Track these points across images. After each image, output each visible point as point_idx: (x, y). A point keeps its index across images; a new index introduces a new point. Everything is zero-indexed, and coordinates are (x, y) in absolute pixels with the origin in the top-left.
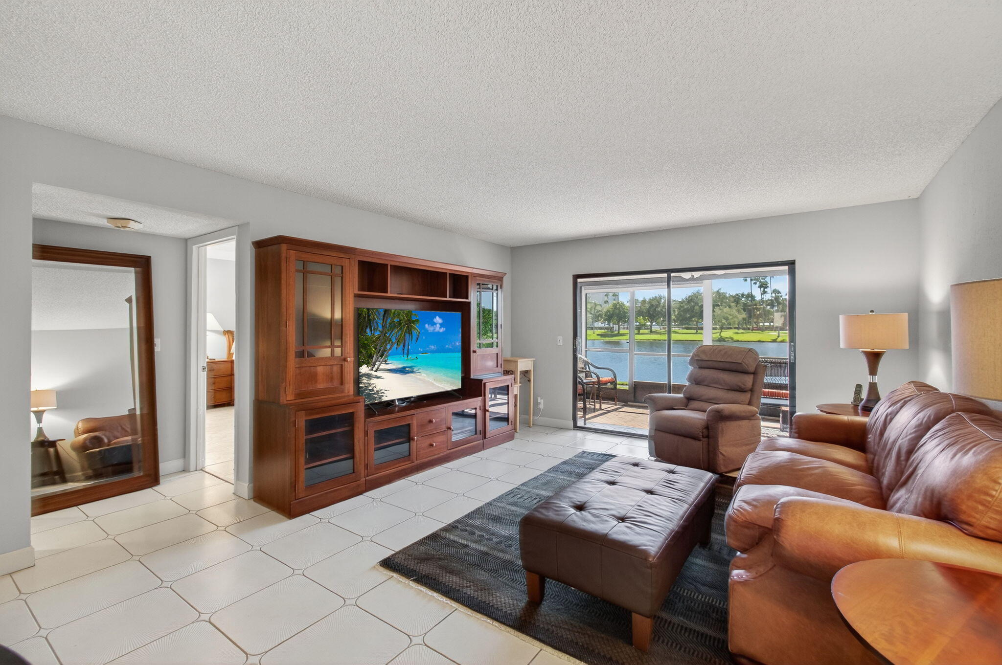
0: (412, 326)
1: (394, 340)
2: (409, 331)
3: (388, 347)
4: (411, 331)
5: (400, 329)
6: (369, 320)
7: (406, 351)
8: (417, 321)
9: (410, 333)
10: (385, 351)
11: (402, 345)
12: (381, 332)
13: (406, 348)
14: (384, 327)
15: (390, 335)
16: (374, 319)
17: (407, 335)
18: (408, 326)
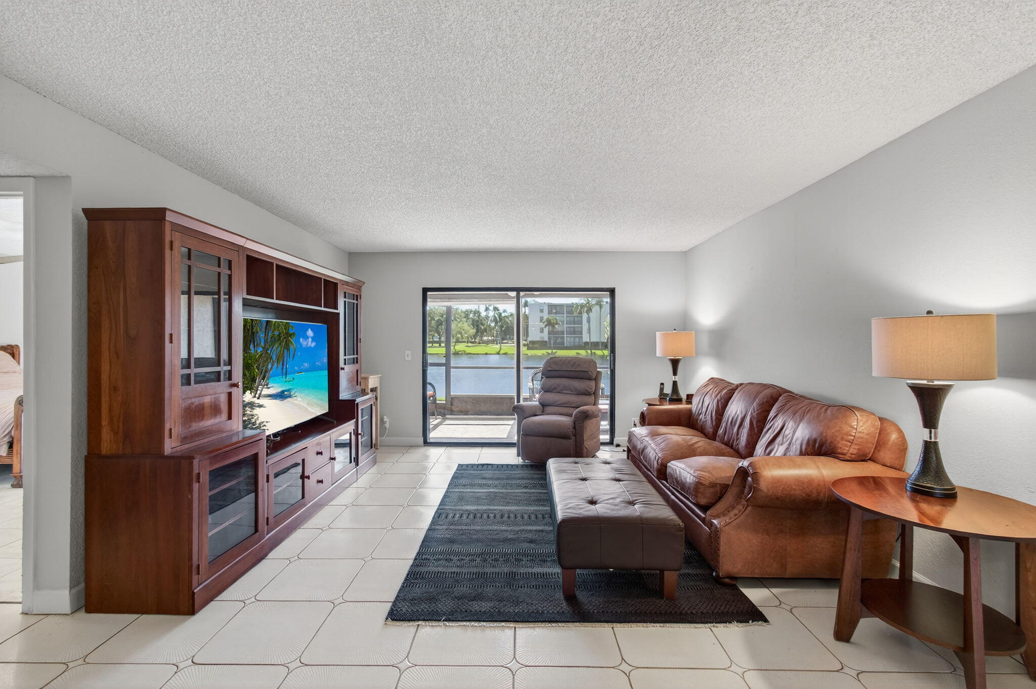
0: (289, 341)
1: (274, 358)
2: (287, 347)
3: (269, 366)
4: (288, 346)
5: (280, 344)
6: (253, 333)
7: (284, 371)
8: (293, 334)
9: (288, 349)
10: (266, 372)
11: (281, 363)
12: (264, 348)
13: (285, 367)
14: (266, 341)
15: (270, 352)
16: (257, 332)
17: (286, 351)
18: (286, 340)
